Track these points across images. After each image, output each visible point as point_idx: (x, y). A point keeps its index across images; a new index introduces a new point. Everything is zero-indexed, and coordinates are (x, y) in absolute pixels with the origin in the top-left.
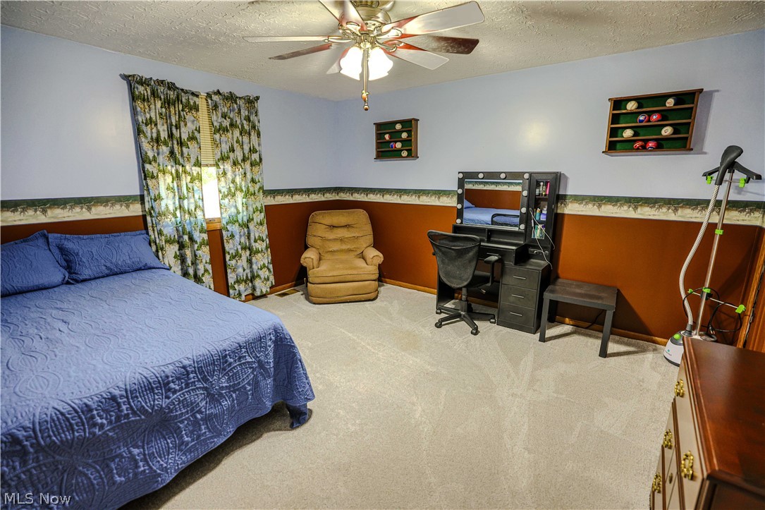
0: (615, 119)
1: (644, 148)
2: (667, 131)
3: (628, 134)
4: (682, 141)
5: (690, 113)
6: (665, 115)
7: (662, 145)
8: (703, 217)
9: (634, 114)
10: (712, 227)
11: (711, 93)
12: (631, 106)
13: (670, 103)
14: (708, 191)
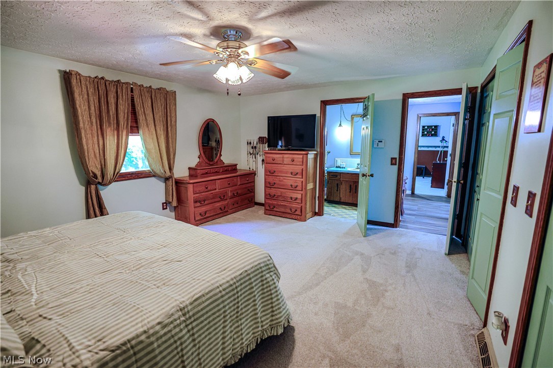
0: (423, 130)
1: (429, 136)
2: (433, 133)
3: (426, 133)
4: (436, 135)
5: (437, 129)
6: (432, 130)
7: (432, 135)
8: (439, 149)
9: (427, 129)
10: (441, 151)
11: (440, 126)
12: (426, 127)
13: (433, 127)
14: (440, 144)
